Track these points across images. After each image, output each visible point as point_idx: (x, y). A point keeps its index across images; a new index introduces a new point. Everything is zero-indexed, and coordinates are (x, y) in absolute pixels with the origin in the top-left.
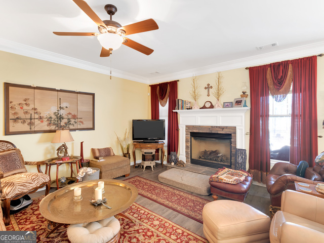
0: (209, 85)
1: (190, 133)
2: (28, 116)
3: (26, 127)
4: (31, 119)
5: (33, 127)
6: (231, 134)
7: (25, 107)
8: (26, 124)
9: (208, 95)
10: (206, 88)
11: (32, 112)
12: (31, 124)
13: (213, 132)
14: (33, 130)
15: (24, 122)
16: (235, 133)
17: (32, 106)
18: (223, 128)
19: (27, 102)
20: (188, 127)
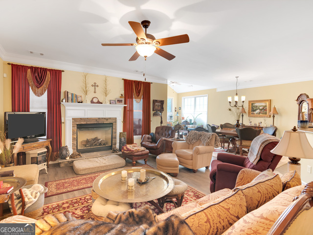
0: (95, 83)
1: (76, 126)
6: (112, 124)
9: (95, 92)
10: (92, 86)
13: (100, 122)
16: (116, 122)
18: (107, 119)
20: (74, 120)
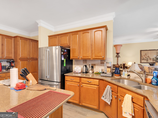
2: (146, 58)
3: (146, 62)
4: (147, 59)
5: (148, 61)
7: (145, 56)
8: (146, 61)
11: (148, 57)
12: (147, 60)
14: (148, 62)
15: (145, 60)
17: (147, 56)
19: (146, 54)
